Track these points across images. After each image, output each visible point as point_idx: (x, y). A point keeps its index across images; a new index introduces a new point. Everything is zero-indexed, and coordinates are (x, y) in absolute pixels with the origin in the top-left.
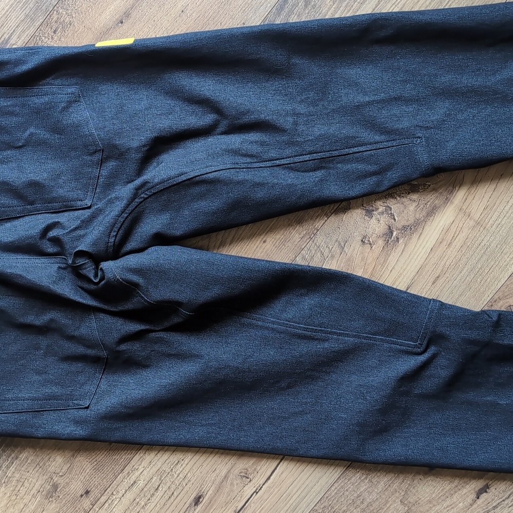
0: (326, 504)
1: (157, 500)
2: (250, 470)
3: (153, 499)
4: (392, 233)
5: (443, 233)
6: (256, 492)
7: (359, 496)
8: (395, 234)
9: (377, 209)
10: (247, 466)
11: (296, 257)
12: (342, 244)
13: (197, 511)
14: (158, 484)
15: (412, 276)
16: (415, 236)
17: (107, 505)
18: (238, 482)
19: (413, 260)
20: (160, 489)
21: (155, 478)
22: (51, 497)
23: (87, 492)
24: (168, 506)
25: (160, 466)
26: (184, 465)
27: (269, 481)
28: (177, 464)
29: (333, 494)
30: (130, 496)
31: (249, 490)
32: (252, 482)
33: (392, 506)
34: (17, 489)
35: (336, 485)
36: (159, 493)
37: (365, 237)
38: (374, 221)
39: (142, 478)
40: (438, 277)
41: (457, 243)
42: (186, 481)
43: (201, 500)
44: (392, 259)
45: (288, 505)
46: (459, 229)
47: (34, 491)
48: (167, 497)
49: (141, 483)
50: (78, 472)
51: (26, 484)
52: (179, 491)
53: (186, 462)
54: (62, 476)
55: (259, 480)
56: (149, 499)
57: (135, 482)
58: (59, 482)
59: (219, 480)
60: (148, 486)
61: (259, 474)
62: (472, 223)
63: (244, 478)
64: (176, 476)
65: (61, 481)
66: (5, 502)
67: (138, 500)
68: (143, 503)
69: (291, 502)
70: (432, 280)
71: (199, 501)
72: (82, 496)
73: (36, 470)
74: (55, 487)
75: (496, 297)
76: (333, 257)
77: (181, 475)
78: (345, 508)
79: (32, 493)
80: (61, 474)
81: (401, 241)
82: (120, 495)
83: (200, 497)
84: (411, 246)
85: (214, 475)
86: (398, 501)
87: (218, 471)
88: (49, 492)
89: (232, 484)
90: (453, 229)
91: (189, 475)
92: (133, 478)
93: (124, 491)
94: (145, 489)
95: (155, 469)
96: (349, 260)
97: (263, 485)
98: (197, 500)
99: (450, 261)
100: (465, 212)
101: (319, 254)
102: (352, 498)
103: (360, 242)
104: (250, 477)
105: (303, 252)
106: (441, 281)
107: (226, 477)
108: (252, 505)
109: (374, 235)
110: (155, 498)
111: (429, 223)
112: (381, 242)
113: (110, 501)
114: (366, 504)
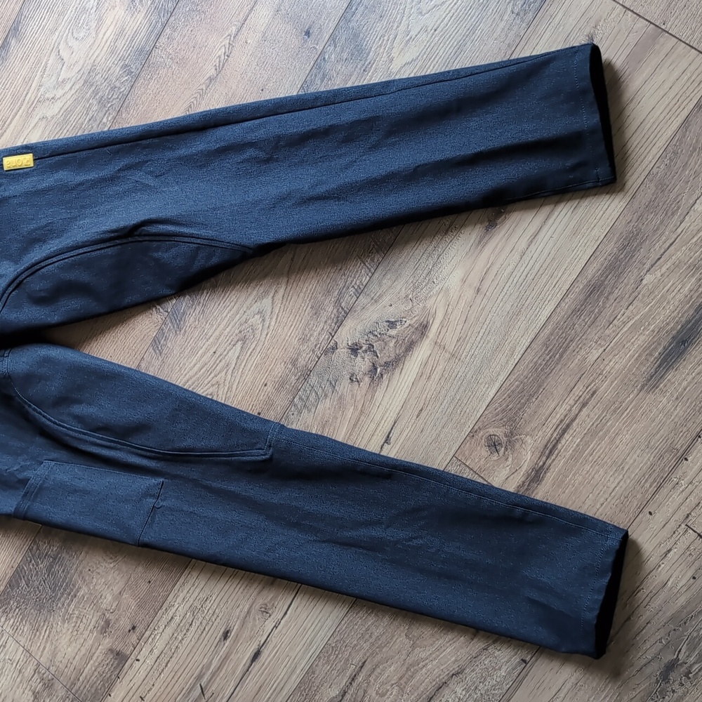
0: (338, 638)
1: (192, 634)
2: (269, 606)
3: (188, 634)
4: (376, 369)
5: (422, 367)
6: (276, 627)
7: (367, 630)
8: (379, 370)
9: (361, 347)
10: (266, 601)
11: (294, 398)
12: (333, 383)
13: (226, 645)
14: (191, 620)
15: (397, 410)
16: (397, 371)
17: (150, 639)
18: (260, 617)
19: (397, 395)
20: (194, 624)
21: (188, 614)
22: (105, 632)
23: (134, 628)
24: (201, 640)
25: (192, 602)
26: (212, 602)
27: (287, 616)
28: (206, 600)
29: (344, 628)
30: (169, 631)
31: (270, 624)
32: (272, 617)
33: (398, 641)
34: (77, 625)
35: (346, 619)
36: (193, 629)
37: (352, 375)
38: (359, 358)
39: (178, 614)
40: (421, 410)
41: (436, 376)
42: (215, 616)
43: (229, 634)
44: (379, 394)
45: (305, 639)
46: (436, 362)
47: (91, 627)
48: (200, 632)
49: (177, 619)
50: (125, 609)
51: (84, 620)
52: (209, 626)
53: (214, 598)
54: (112, 613)
55: (277, 615)
56: (185, 634)
57: (172, 618)
58: (110, 618)
59: (243, 615)
60: (183, 622)
61: (277, 609)
62: (447, 355)
63: (265, 614)
64: (206, 611)
65: (112, 617)
66: (69, 637)
67: (176, 635)
68: (180, 638)
69: (307, 636)
70: (416, 413)
71: (227, 636)
72: (130, 631)
73: (91, 607)
74: (108, 623)
75: (476, 427)
76: (326, 396)
77: (210, 611)
78: (355, 642)
79: (89, 629)
80: (111, 611)
81: (385, 377)
82: (161, 630)
83: (228, 632)
84: (394, 382)
85: (238, 610)
86: (403, 634)
87: (241, 607)
88: (103, 628)
89: (254, 619)
90: (431, 362)
91: (217, 610)
92: (171, 614)
93: (163, 626)
94: (181, 625)
95: (188, 605)
96: (340, 398)
97: (282, 619)
98: (226, 635)
99: (430, 393)
100: (440, 345)
101: (313, 394)
102: (361, 632)
103: (349, 381)
104: (270, 612)
105: (300, 393)
106: (424, 414)
107: (249, 612)
108: (273, 639)
109: (361, 373)
110: (190, 632)
111: (408, 358)
112: (367, 379)
113: (153, 636)
114: (374, 637)
